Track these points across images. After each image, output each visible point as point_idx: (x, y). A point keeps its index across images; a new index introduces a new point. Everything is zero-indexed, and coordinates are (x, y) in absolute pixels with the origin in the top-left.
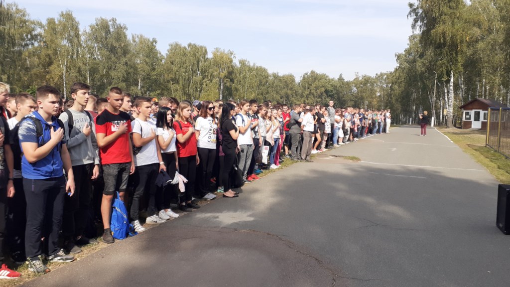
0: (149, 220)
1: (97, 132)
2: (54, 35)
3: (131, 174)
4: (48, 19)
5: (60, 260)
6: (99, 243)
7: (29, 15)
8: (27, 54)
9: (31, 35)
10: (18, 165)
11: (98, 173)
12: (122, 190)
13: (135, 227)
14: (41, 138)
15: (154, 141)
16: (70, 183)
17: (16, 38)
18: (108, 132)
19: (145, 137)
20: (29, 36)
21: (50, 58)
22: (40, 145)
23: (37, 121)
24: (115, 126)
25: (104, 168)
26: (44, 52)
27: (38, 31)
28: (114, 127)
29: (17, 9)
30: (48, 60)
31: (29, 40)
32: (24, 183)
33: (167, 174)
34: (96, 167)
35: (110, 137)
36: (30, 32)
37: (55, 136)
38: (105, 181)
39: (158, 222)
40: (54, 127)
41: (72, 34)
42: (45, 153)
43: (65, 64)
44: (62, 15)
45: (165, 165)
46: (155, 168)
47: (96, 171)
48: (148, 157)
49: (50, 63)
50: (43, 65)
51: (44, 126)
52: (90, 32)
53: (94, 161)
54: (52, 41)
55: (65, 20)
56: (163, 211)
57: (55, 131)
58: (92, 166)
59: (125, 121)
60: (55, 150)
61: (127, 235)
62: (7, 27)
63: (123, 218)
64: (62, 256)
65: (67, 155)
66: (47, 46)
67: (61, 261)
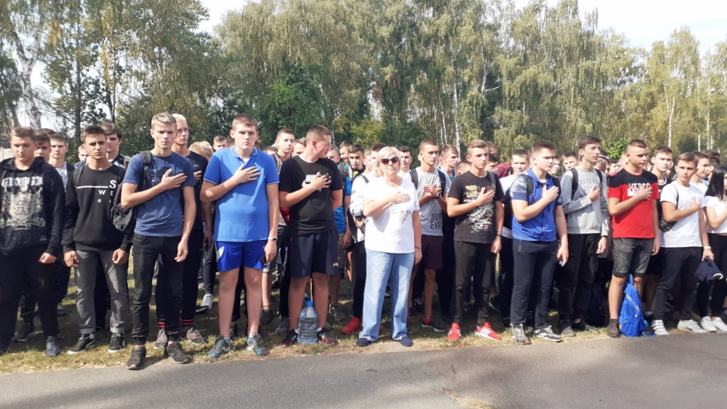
0: (682, 325)
1: (610, 195)
2: (661, 64)
3: (654, 254)
4: (654, 44)
5: (545, 336)
6: (599, 333)
7: (628, 42)
8: (622, 94)
9: (630, 69)
10: (508, 223)
11: (604, 247)
12: (639, 275)
13: (655, 328)
14: (531, 196)
15: (696, 215)
16: (563, 251)
17: (609, 74)
18: (622, 197)
19: (682, 209)
20: (627, 70)
21: (653, 98)
22: (529, 204)
23: (529, 179)
24: (634, 190)
25: (615, 242)
26: (644, 90)
27: (640, 61)
28: (631, 190)
29: (614, 36)
30: (649, 100)
31: (627, 75)
32: (514, 243)
33: (714, 264)
34: (603, 239)
35: (625, 204)
36: (629, 65)
37: (548, 195)
38: (615, 258)
39: (693, 330)
40: (547, 185)
41: (688, 59)
42: (534, 213)
43: (673, 105)
44: (675, 35)
45: (713, 251)
46: (694, 253)
47: (602, 244)
48: (683, 237)
49: (652, 105)
50: (643, 108)
51: (535, 184)
52: (716, 54)
53: (601, 231)
54: (657, 74)
55: (678, 41)
56: (708, 318)
57: (547, 189)
58: (598, 237)
59: (648, 184)
60: (545, 211)
61: (639, 334)
62: (598, 61)
63: (634, 309)
64: (548, 333)
65: (562, 220)
66: (650, 81)
67: (547, 338)
